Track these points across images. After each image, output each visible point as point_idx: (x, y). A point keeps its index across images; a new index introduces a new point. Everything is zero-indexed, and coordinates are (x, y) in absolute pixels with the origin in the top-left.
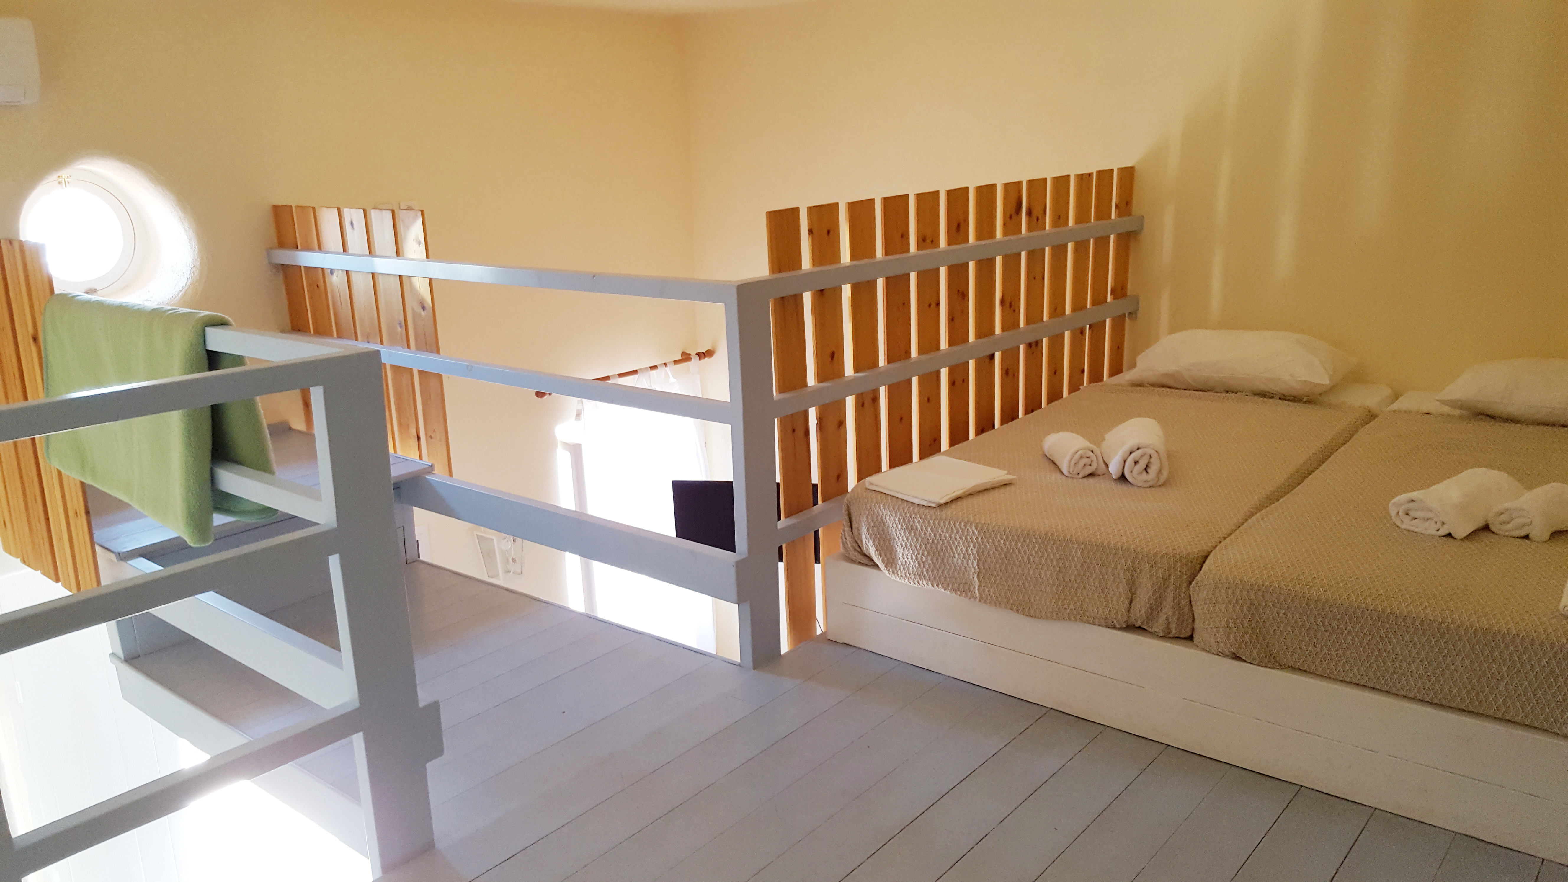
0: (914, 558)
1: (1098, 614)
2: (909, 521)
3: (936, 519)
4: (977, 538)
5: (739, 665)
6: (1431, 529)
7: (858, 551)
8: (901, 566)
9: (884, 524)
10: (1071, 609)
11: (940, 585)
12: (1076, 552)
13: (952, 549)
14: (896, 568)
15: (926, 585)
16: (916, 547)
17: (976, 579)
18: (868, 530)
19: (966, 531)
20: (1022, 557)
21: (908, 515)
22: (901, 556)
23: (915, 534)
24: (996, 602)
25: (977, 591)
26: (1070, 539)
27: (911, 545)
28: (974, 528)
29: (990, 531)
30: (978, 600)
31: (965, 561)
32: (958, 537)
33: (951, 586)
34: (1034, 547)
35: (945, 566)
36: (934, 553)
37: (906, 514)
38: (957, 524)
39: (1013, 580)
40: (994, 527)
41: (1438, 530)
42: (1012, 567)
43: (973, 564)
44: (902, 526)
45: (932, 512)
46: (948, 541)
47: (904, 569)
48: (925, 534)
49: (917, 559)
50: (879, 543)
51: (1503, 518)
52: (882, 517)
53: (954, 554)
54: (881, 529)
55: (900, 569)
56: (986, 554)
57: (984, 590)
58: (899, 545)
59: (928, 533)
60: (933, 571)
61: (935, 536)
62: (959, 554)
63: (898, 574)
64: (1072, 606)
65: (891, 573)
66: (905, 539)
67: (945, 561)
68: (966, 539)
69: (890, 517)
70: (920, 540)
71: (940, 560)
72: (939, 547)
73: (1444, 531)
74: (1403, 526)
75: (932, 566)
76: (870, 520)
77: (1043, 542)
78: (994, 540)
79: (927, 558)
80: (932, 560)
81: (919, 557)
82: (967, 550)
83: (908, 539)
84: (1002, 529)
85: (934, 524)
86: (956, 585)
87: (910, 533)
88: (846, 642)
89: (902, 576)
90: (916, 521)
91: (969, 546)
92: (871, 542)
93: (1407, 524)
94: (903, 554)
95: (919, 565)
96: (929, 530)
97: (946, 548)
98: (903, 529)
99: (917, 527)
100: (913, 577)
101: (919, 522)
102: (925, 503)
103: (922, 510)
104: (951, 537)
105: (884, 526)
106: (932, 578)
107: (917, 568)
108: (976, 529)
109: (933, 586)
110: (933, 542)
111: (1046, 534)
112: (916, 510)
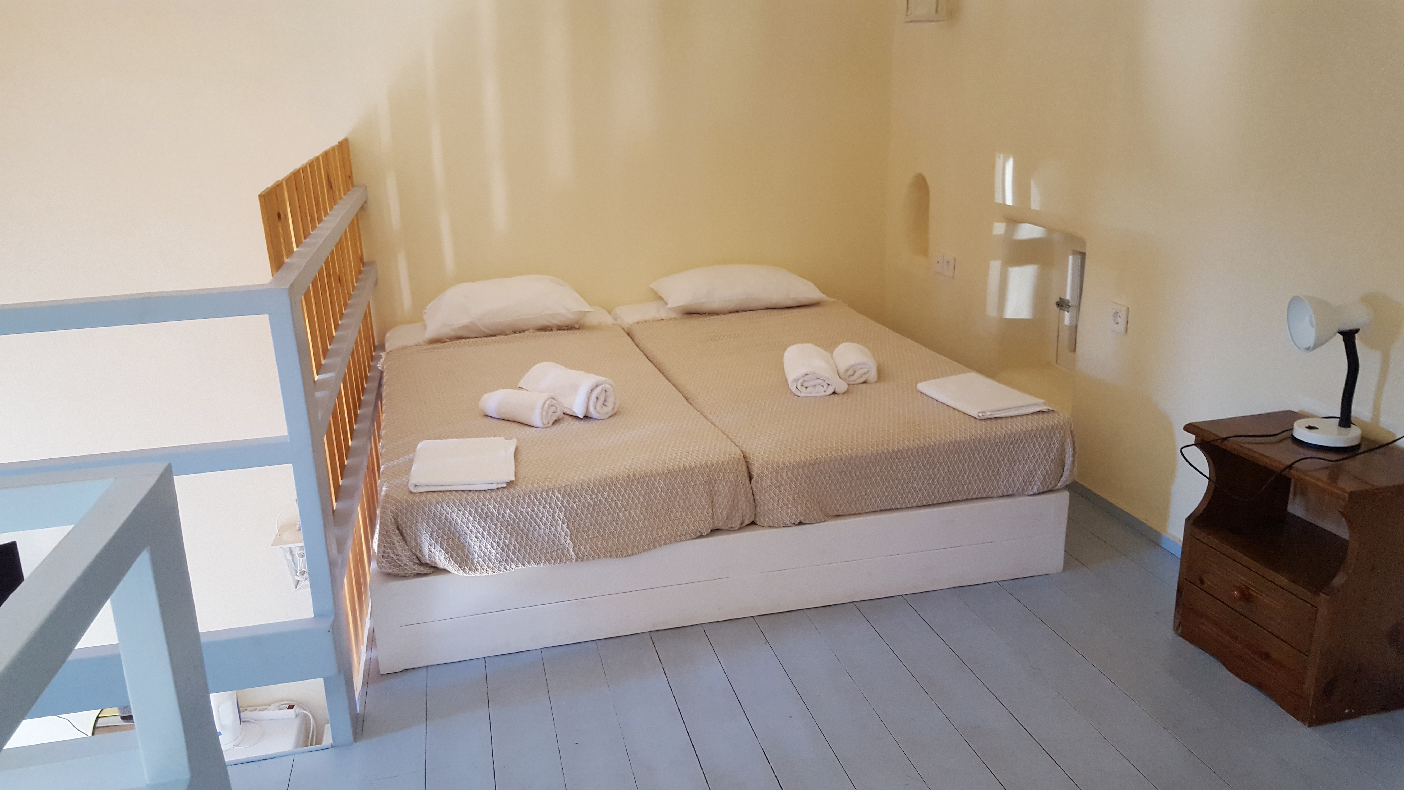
0: (495, 545)
1: (689, 530)
2: (482, 510)
3: (514, 497)
4: (562, 503)
5: (332, 746)
6: (821, 391)
7: (418, 564)
8: (480, 559)
9: (450, 522)
10: (666, 535)
11: (532, 561)
12: (659, 483)
13: (536, 522)
14: (473, 563)
15: (515, 569)
16: (495, 534)
17: (568, 541)
18: (431, 536)
19: (549, 499)
20: (610, 505)
21: (480, 504)
22: (477, 549)
23: (492, 521)
24: (596, 555)
25: (572, 553)
26: (651, 474)
27: (489, 534)
28: (557, 494)
29: (574, 491)
30: (574, 561)
31: (553, 529)
32: (541, 508)
33: (543, 557)
34: (620, 492)
35: (531, 541)
36: (518, 534)
37: (477, 503)
38: (538, 496)
39: (604, 529)
40: (577, 486)
41: (825, 391)
42: (601, 518)
43: (563, 529)
44: (474, 517)
45: (506, 492)
46: (531, 517)
47: (484, 561)
48: (503, 516)
49: (498, 545)
50: (448, 545)
51: (850, 372)
52: (446, 516)
53: (539, 526)
54: (447, 529)
55: (479, 564)
56: (574, 514)
57: (580, 550)
58: (474, 539)
59: (506, 516)
60: (519, 551)
61: (516, 515)
62: (546, 524)
63: (477, 569)
64: (665, 532)
65: (467, 570)
66: (481, 530)
67: (530, 536)
68: (551, 507)
69: (458, 513)
70: (499, 524)
71: (524, 537)
72: (521, 524)
73: (830, 391)
74: (803, 395)
75: (518, 546)
76: (431, 524)
77: (627, 484)
78: (579, 498)
79: (510, 540)
80: (516, 540)
81: (501, 542)
82: (553, 516)
83: (484, 529)
84: (585, 485)
85: (513, 504)
86: (549, 555)
87: (486, 522)
88: (404, 668)
89: (483, 569)
90: (491, 507)
91: (555, 512)
92: (438, 547)
93: (804, 393)
94: (480, 547)
95: (503, 550)
96: (508, 511)
97: (530, 523)
98: (476, 521)
99: (492, 513)
100: (497, 565)
101: (494, 507)
102: (495, 486)
103: (494, 494)
104: (533, 511)
105: (450, 525)
106: (521, 557)
107: (501, 554)
108: (560, 494)
109: (524, 565)
110: (514, 521)
111: (628, 476)
112: (488, 496)
